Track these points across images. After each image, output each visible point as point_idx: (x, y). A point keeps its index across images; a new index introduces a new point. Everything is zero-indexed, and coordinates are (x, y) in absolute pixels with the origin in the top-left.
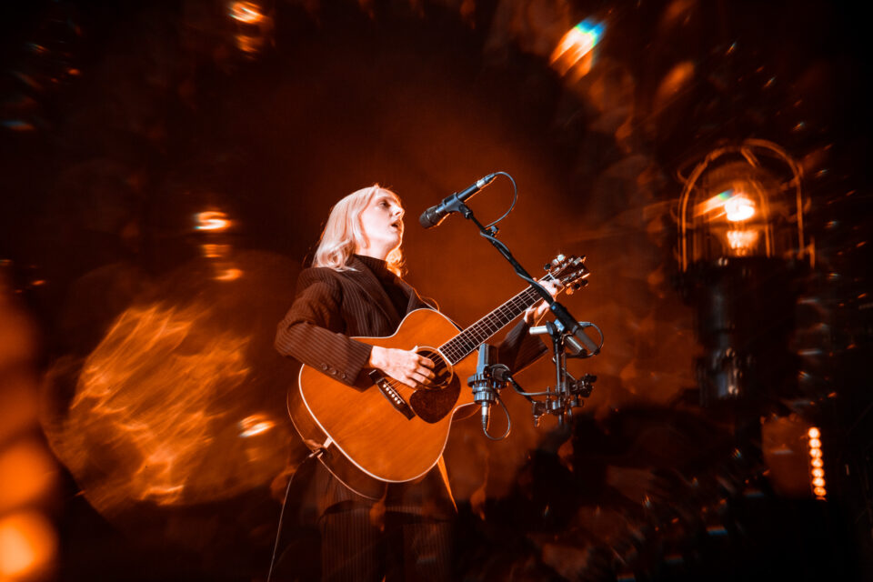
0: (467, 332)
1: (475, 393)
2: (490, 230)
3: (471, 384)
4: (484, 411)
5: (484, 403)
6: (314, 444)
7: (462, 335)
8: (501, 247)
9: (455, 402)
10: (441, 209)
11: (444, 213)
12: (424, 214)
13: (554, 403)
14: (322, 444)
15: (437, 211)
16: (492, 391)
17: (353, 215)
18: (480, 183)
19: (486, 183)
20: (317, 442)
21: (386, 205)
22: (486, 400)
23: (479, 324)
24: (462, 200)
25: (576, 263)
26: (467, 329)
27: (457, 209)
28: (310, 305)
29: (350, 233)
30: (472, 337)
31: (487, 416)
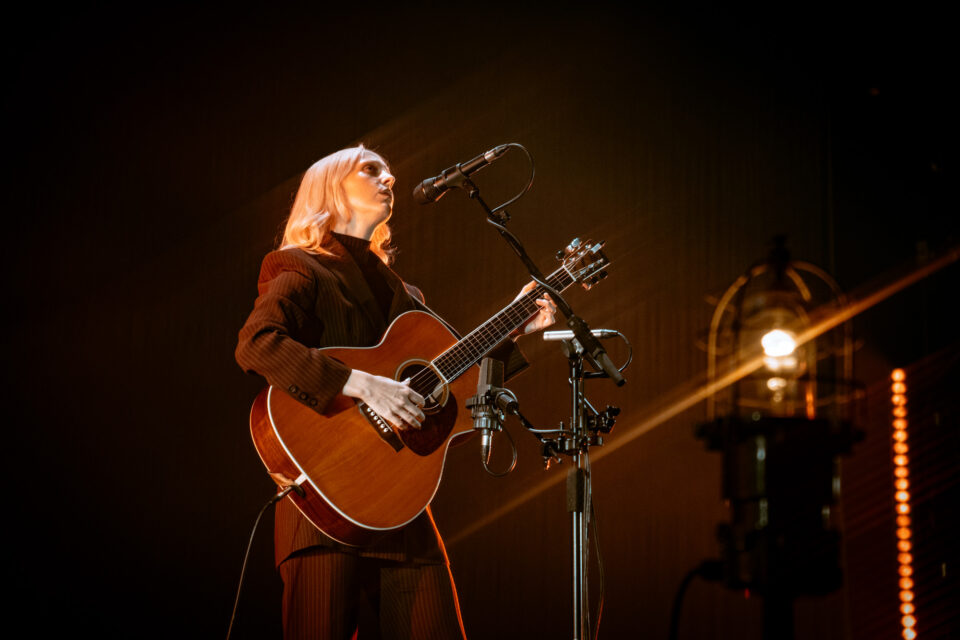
0: (466, 341)
1: (475, 418)
2: (499, 217)
3: (470, 407)
4: (485, 440)
5: (485, 431)
6: (283, 479)
7: (461, 345)
8: (512, 239)
9: (452, 428)
10: (440, 182)
11: (443, 188)
12: (419, 187)
13: (567, 443)
14: (293, 480)
15: (435, 185)
16: (494, 418)
17: (335, 182)
18: (488, 155)
19: (496, 155)
20: (287, 477)
21: (373, 170)
22: (486, 428)
23: (481, 330)
24: (467, 173)
25: (595, 250)
26: (466, 337)
27: (459, 185)
28: (281, 304)
29: (330, 204)
30: (472, 348)
31: (488, 447)
